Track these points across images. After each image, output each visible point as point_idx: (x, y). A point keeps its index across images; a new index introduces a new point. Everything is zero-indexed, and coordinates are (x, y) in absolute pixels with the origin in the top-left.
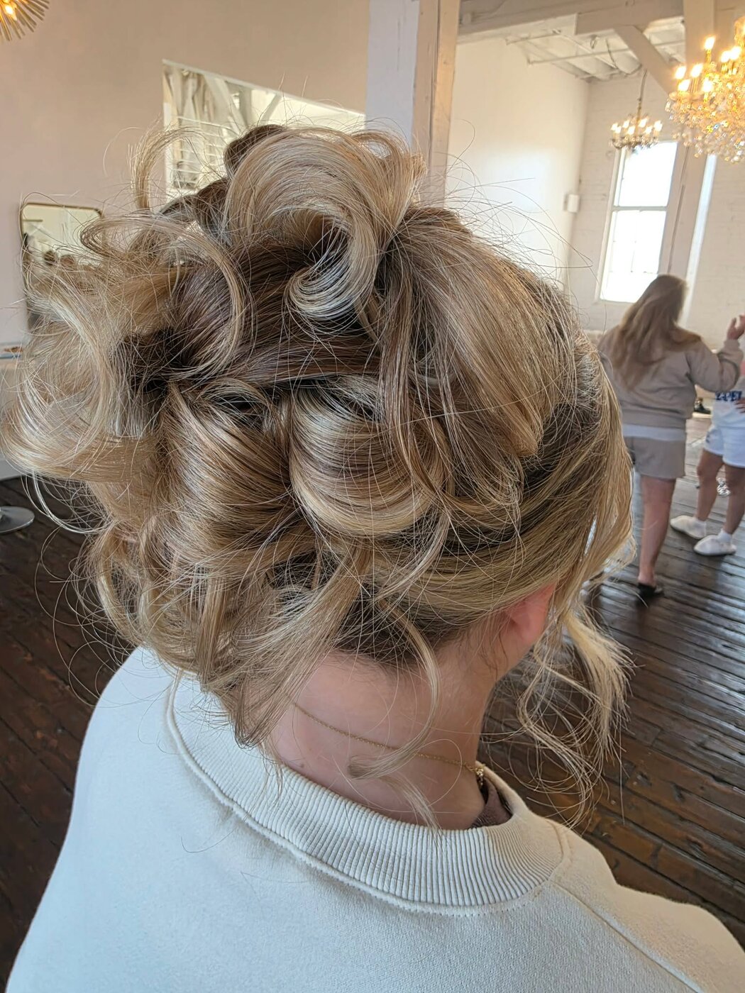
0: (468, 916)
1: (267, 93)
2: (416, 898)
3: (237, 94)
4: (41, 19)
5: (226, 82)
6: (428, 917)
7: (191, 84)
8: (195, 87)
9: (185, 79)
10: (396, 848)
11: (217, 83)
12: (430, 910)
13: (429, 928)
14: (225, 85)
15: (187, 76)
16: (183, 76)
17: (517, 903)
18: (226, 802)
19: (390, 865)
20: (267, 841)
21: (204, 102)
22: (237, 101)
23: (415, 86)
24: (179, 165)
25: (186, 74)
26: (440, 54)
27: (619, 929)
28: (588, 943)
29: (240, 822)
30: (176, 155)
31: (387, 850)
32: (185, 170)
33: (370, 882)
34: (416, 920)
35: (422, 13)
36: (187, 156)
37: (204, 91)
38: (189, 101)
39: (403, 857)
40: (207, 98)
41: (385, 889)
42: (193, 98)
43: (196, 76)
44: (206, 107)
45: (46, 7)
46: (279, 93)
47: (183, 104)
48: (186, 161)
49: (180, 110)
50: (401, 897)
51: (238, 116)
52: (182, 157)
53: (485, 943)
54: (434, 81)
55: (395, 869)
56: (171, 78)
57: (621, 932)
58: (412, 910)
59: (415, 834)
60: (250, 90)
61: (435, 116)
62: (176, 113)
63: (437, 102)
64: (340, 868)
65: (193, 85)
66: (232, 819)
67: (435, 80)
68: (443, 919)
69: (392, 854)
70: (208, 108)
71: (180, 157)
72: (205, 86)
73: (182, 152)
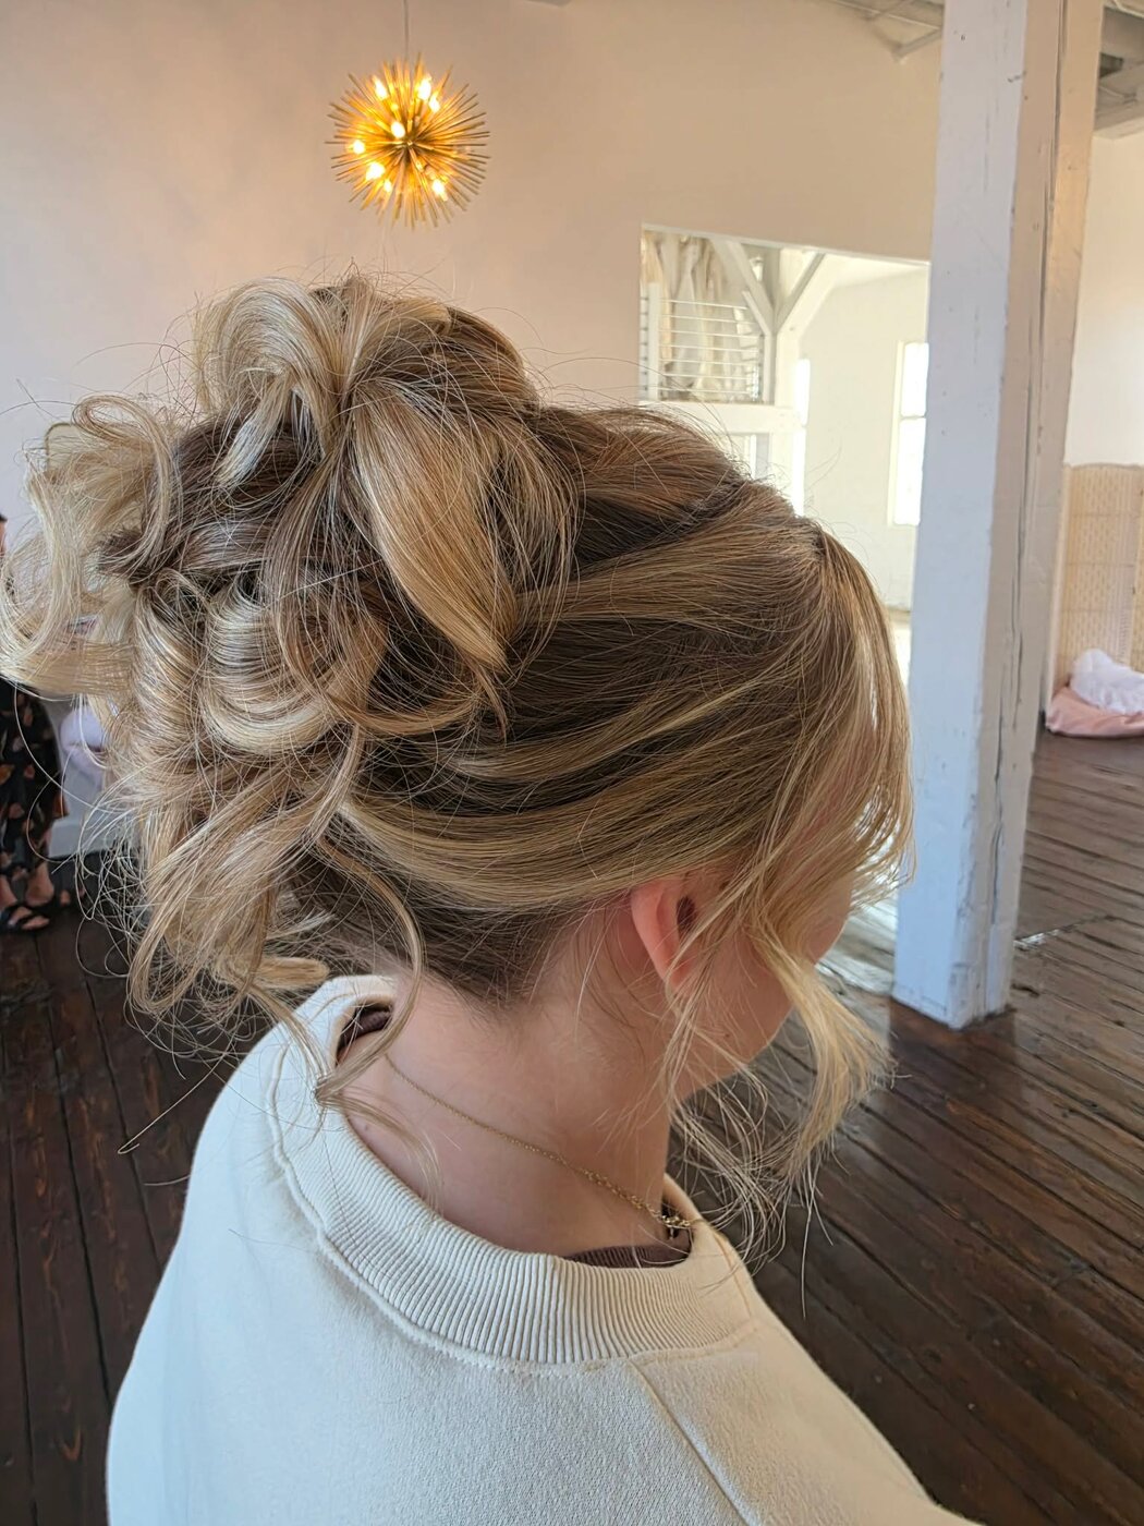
0: (481, 1366)
1: (804, 252)
2: (427, 1326)
3: (758, 258)
4: (476, 193)
5: (744, 245)
6: (428, 1352)
7: (692, 253)
8: (697, 257)
9: (683, 246)
10: (430, 1255)
11: (730, 247)
12: (436, 1344)
13: (423, 1366)
14: (741, 249)
15: (686, 244)
16: (680, 243)
17: (557, 1371)
18: (279, 1160)
19: (414, 1275)
20: (299, 1214)
21: (709, 274)
22: (758, 270)
23: (1013, 211)
24: (669, 367)
25: (684, 240)
26: (1060, 155)
27: (706, 1460)
28: (641, 1460)
29: (285, 1187)
30: (664, 353)
31: (420, 1256)
32: (678, 374)
33: (382, 1290)
34: (410, 1350)
35: (1026, 98)
36: (681, 354)
37: (710, 258)
38: (688, 277)
39: (434, 1269)
40: (715, 268)
41: (396, 1305)
42: (693, 272)
43: (698, 242)
44: (711, 282)
45: (483, 178)
46: (822, 250)
47: (679, 280)
48: (679, 361)
49: (674, 288)
50: (410, 1320)
51: (759, 291)
52: (674, 355)
53: (487, 1408)
54: (1049, 197)
55: (418, 1282)
56: (663, 248)
57: (708, 1464)
58: (415, 1339)
59: (459, 1241)
60: (779, 250)
61: (1051, 252)
62: (667, 295)
63: (1055, 231)
64: (355, 1264)
65: (694, 253)
66: (277, 1183)
67: (1052, 197)
68: (447, 1361)
69: (423, 1262)
70: (715, 283)
71: (670, 354)
72: (712, 253)
73: (673, 349)
